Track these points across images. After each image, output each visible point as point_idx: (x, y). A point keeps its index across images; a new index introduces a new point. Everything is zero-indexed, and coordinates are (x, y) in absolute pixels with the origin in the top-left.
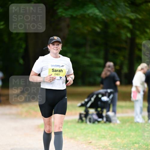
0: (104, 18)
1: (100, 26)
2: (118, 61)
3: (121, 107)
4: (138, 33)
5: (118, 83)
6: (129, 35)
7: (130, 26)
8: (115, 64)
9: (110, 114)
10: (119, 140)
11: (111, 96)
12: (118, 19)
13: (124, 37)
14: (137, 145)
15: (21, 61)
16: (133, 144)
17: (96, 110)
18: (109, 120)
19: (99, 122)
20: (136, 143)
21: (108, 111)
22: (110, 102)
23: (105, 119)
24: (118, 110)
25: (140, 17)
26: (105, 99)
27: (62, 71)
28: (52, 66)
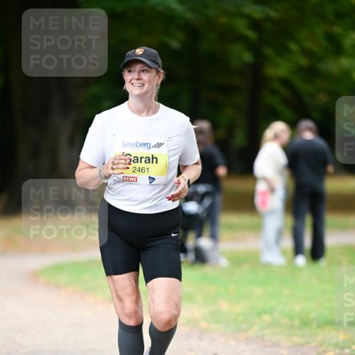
1: (181, 36)
2: (223, 119)
3: (231, 227)
4: (269, 51)
5: (222, 171)
6: (248, 57)
7: (251, 34)
8: (215, 126)
9: (205, 243)
10: (225, 306)
11: (207, 202)
12: (223, 20)
14: (267, 318)
16: (259, 314)
18: (201, 257)
20: (265, 312)
21: (199, 235)
22: (205, 215)
23: (191, 256)
24: (223, 234)
25: (273, 14)
27: (155, 160)
28: (125, 145)
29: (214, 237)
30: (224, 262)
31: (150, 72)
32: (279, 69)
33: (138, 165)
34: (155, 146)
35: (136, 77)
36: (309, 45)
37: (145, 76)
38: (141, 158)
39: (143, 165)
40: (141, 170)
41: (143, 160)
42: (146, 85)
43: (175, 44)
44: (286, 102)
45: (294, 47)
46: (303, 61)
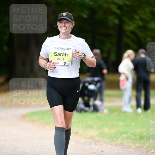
0: (91, 3)
1: (87, 12)
2: (106, 49)
3: (109, 96)
4: (126, 19)
5: (105, 71)
6: (117, 22)
7: (118, 11)
8: (102, 52)
9: (98, 103)
10: (106, 130)
11: (99, 85)
12: (106, 5)
13: (111, 24)
14: (125, 135)
15: (6, 48)
16: (121, 134)
17: (83, 99)
18: (96, 109)
19: (86, 111)
20: (124, 133)
21: (95, 99)
22: (97, 90)
23: (92, 108)
24: (106, 99)
25: (128, 3)
26: (92, 87)
27: (66, 55)
28: (55, 49)
29: (101, 100)
30: (106, 111)
31: (69, 23)
32: (130, 27)
33: (59, 57)
34: (67, 49)
35: (63, 25)
36: (143, 16)
37: (67, 25)
38: (61, 54)
39: (61, 57)
40: (61, 59)
41: (62, 55)
42: (68, 29)
43: (85, 16)
44: (133, 41)
45: (137, 17)
46: (141, 23)
